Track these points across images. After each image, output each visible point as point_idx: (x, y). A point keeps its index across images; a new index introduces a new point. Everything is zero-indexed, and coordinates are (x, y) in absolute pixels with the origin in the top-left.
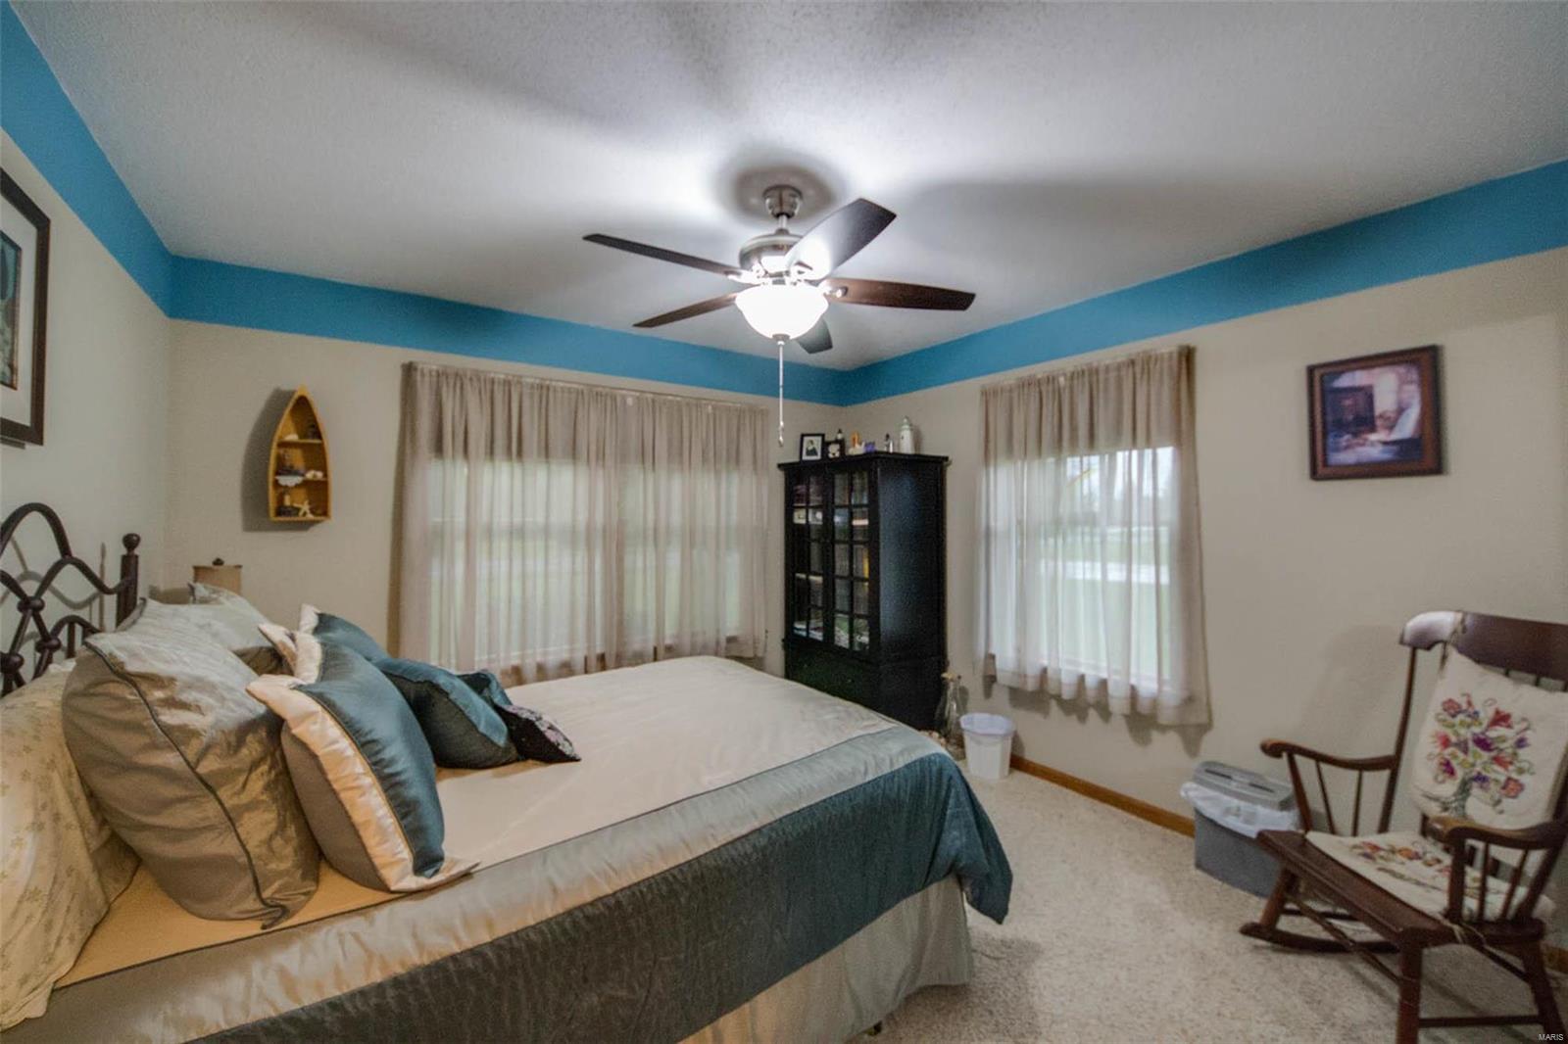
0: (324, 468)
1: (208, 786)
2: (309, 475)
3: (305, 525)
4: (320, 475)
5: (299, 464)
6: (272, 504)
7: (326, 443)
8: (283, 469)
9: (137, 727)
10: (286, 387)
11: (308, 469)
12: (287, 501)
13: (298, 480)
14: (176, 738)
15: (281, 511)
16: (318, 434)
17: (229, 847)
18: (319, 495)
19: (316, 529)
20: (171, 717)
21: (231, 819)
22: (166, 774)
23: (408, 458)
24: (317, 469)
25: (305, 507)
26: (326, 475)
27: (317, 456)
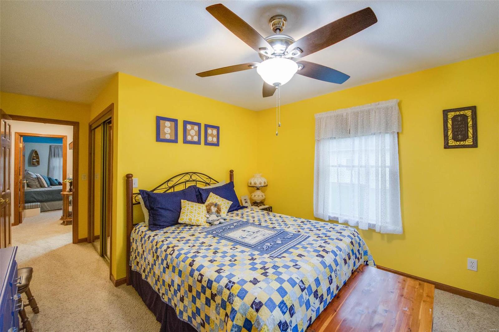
0: (39, 159)
1: (34, 180)
2: (37, 160)
3: (36, 166)
4: (38, 160)
5: (35, 158)
6: (32, 164)
7: (39, 156)
8: (33, 159)
9: (30, 177)
10: (33, 149)
11: (37, 159)
12: (34, 163)
13: (35, 161)
14: (32, 177)
15: (33, 164)
16: (38, 155)
17: (35, 184)
18: (38, 163)
19: (38, 167)
20: (32, 176)
21: (35, 182)
22: (31, 179)
23: (50, 158)
24: (38, 159)
25: (36, 164)
26: (39, 160)
27: (38, 158)
